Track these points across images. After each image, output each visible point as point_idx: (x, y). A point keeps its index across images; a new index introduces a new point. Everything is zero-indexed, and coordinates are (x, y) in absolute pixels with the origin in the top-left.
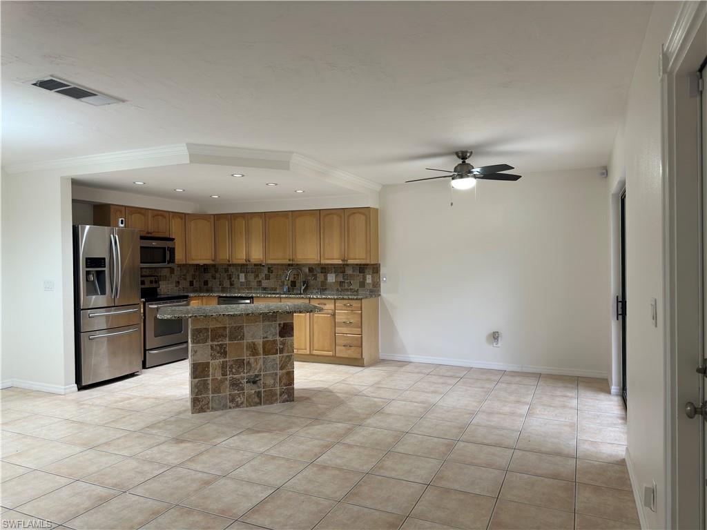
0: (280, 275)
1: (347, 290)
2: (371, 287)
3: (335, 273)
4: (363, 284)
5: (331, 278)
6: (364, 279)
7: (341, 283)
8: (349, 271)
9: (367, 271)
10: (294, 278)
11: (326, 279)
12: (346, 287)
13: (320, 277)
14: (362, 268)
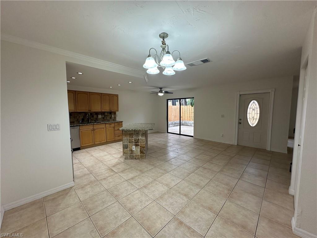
0: (76, 116)
1: (106, 120)
2: (113, 118)
3: (101, 114)
4: (111, 118)
5: (100, 116)
6: (111, 116)
7: (103, 118)
8: (106, 114)
9: (112, 114)
10: (84, 117)
11: (98, 117)
12: (105, 119)
13: (95, 116)
14: (111, 113)
